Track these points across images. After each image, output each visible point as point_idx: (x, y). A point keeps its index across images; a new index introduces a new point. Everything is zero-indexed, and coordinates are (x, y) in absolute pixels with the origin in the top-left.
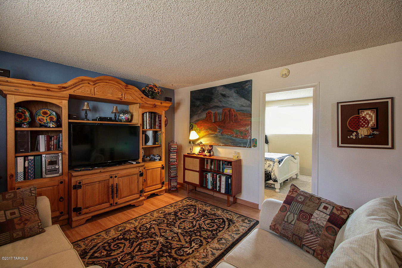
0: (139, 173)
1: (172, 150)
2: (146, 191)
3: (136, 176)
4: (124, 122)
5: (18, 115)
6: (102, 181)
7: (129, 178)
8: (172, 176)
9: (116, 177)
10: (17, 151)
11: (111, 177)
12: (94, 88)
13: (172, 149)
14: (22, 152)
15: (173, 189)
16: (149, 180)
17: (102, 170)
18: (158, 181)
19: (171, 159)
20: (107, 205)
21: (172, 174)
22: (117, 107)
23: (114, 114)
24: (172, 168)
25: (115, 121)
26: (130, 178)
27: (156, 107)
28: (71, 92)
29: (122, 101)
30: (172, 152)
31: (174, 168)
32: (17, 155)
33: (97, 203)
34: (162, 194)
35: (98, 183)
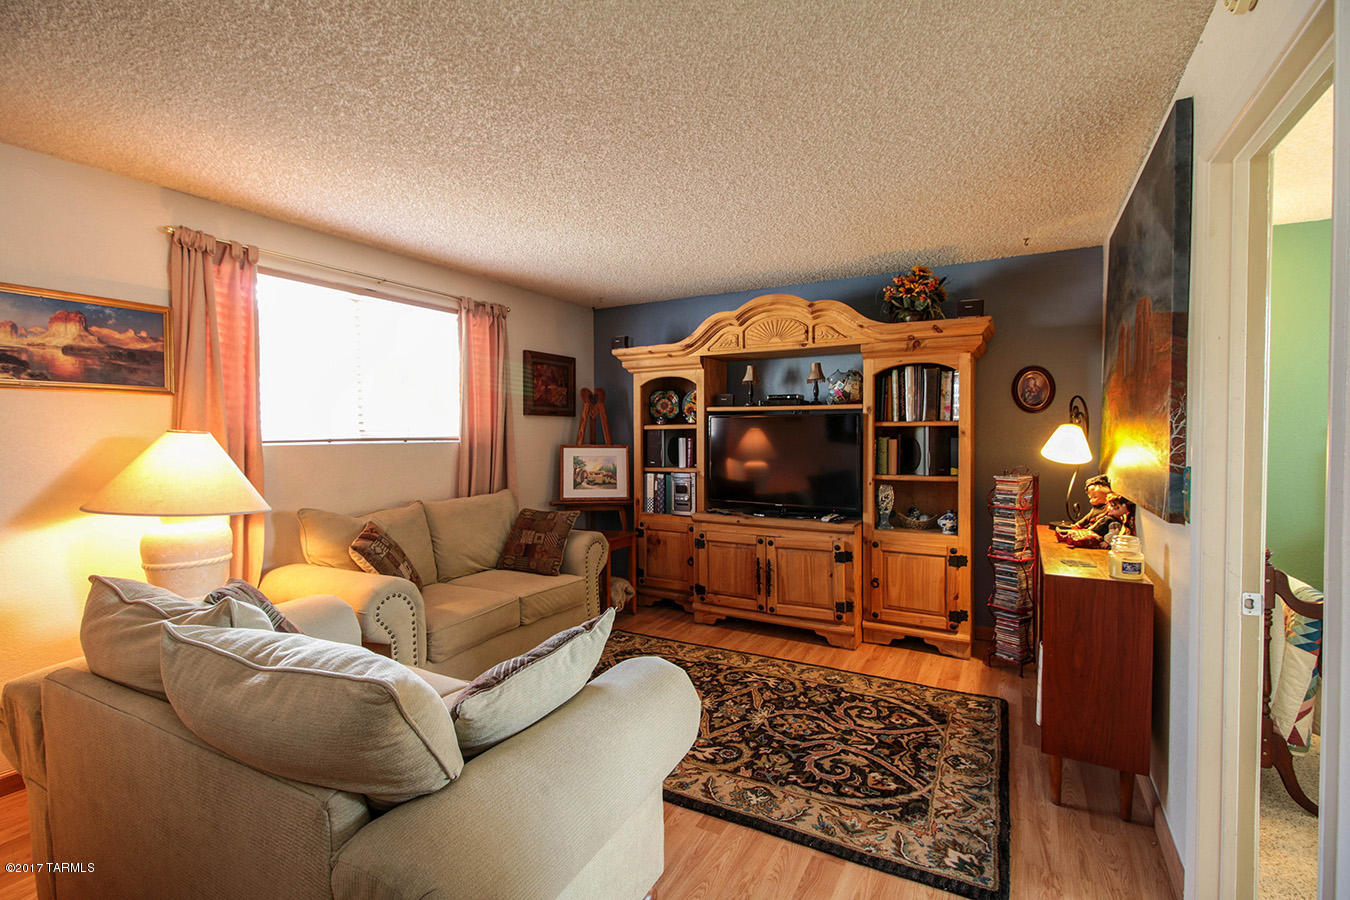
0: (835, 551)
1: (997, 500)
2: (884, 618)
3: (824, 559)
4: (834, 403)
5: (647, 405)
6: (743, 544)
7: (806, 556)
8: (999, 602)
9: (771, 543)
10: (645, 463)
11: (761, 542)
12: (744, 332)
13: (999, 497)
14: (653, 466)
15: (1005, 657)
16: (894, 586)
17: (743, 520)
18: (935, 600)
19: (998, 536)
20: (750, 604)
21: (1002, 597)
22: (819, 366)
23: (813, 384)
24: (1002, 573)
25: (816, 402)
26: (808, 558)
27: (919, 345)
28: (703, 351)
29: (806, 349)
30: (1000, 508)
31: (1007, 573)
32: (647, 469)
33: (732, 591)
34: (955, 654)
35: (734, 546)
